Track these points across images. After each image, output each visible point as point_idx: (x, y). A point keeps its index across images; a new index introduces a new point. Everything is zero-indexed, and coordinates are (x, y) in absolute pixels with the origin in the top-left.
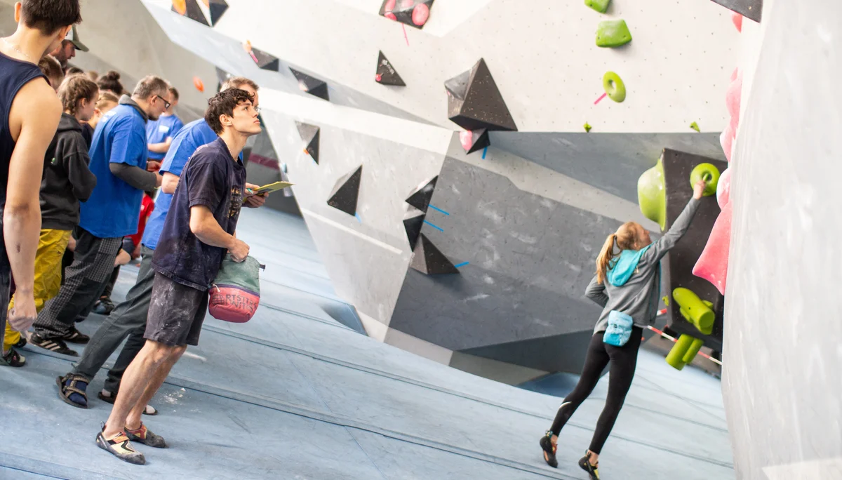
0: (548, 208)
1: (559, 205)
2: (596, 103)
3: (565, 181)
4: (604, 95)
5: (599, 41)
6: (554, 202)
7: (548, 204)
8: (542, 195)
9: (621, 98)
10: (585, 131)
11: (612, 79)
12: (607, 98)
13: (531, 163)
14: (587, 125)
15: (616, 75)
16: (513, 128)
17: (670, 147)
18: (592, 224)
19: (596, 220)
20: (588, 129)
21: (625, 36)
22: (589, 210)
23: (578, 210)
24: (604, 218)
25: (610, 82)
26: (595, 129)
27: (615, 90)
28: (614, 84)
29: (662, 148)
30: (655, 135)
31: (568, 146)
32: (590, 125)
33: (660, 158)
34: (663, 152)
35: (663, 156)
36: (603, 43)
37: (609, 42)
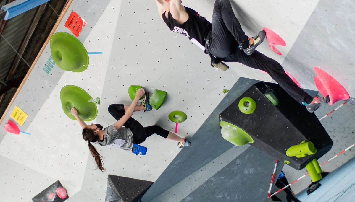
0: (191, 200)
1: (193, 194)
2: (176, 132)
3: (185, 182)
4: (177, 124)
5: (156, 107)
6: (190, 195)
7: (189, 199)
8: (183, 198)
9: (185, 118)
11: (174, 115)
12: (179, 124)
13: (166, 192)
15: (174, 112)
16: (150, 184)
17: (221, 111)
18: (212, 184)
19: (212, 181)
21: (163, 94)
22: (205, 181)
23: (202, 186)
24: (214, 176)
27: (179, 118)
28: (177, 116)
29: (218, 115)
30: (213, 113)
31: (179, 163)
33: (220, 121)
34: (220, 117)
35: (221, 118)
36: (159, 106)
37: (161, 103)
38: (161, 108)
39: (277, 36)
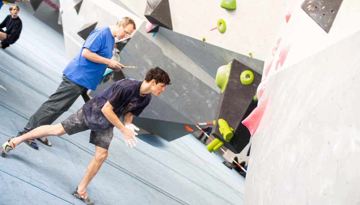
0: (174, 67)
1: (179, 67)
2: (211, 30)
4: (216, 28)
5: (222, 5)
6: (177, 65)
7: (175, 65)
8: (173, 60)
9: (223, 32)
10: (202, 40)
12: (217, 30)
13: (173, 45)
14: (204, 38)
15: (224, 21)
17: (237, 59)
18: (190, 79)
19: (193, 78)
20: (204, 40)
21: (233, 6)
22: (191, 72)
23: (186, 71)
24: (196, 78)
25: (221, 23)
26: (207, 41)
27: (221, 28)
28: (222, 25)
29: (233, 58)
30: (232, 52)
32: (205, 38)
33: (230, 62)
34: (233, 60)
35: (232, 62)
36: (224, 6)
37: (227, 7)
38: (224, 10)
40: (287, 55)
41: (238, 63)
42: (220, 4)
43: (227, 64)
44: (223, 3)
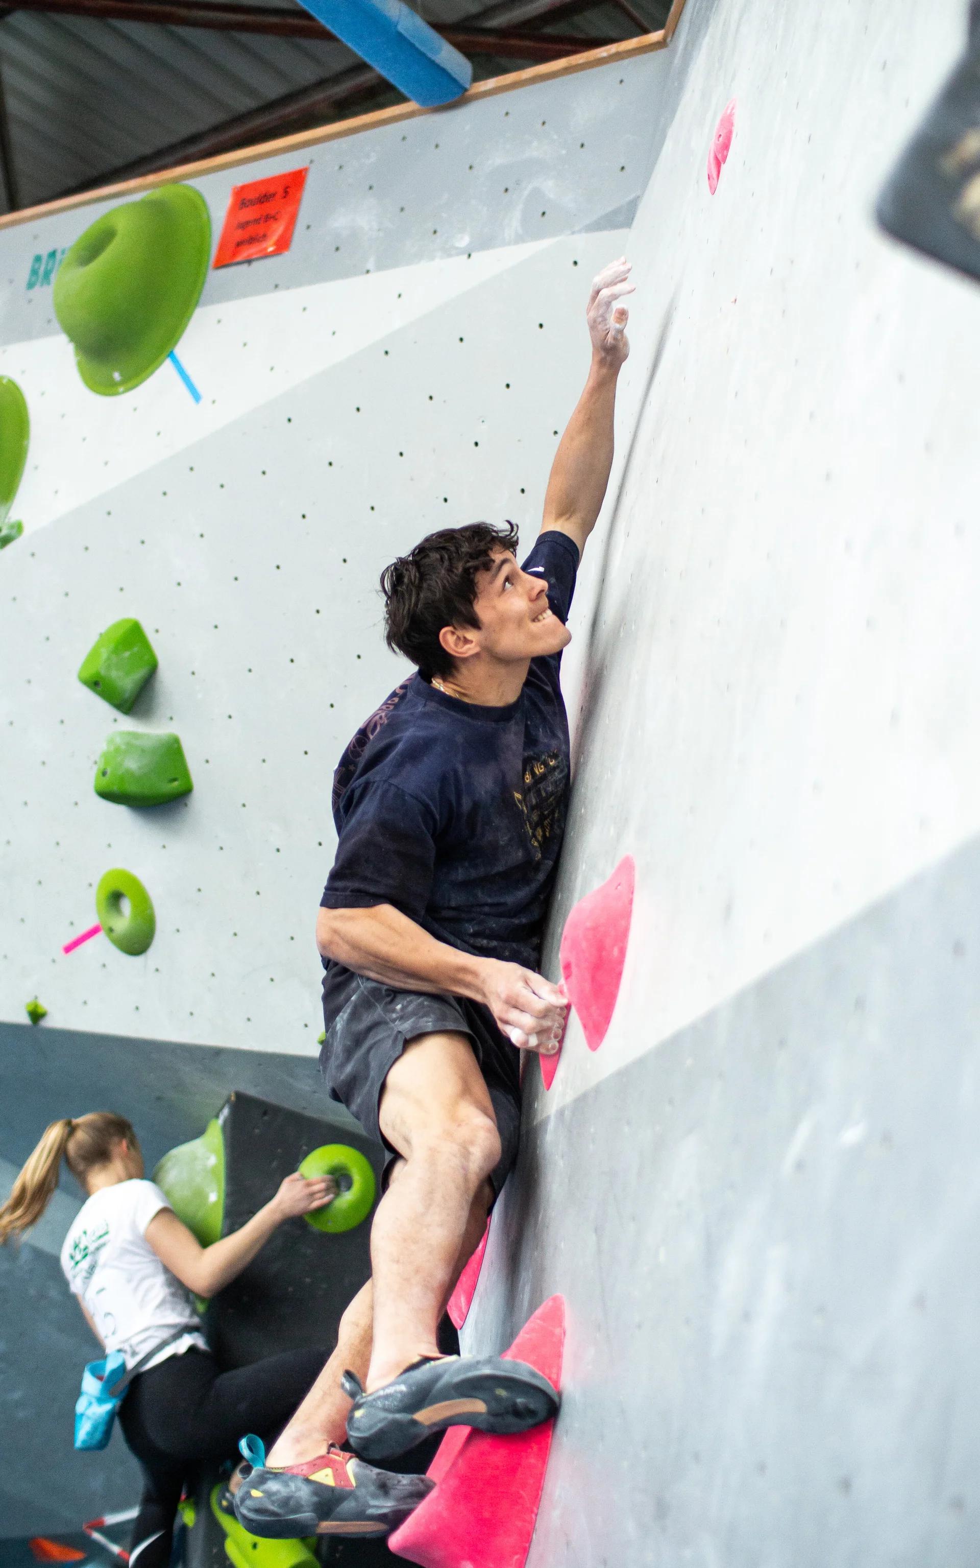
2: (68, 949)
4: (95, 930)
5: (104, 781)
9: (138, 945)
10: (25, 1020)
11: (123, 890)
12: (101, 937)
14: (36, 1006)
15: (134, 883)
17: (252, 1091)
20: (36, 1016)
21: (175, 780)
25: (116, 898)
26: (55, 1021)
27: (124, 921)
28: (126, 906)
29: (228, 1090)
30: (217, 1053)
32: (44, 1005)
33: (217, 1116)
34: (228, 1101)
35: (226, 1112)
36: (115, 788)
37: (132, 788)
38: (121, 812)
39: (616, 952)
40: (623, 952)
41: (266, 1109)
42: (88, 780)
43: (198, 1132)
44: (109, 771)
